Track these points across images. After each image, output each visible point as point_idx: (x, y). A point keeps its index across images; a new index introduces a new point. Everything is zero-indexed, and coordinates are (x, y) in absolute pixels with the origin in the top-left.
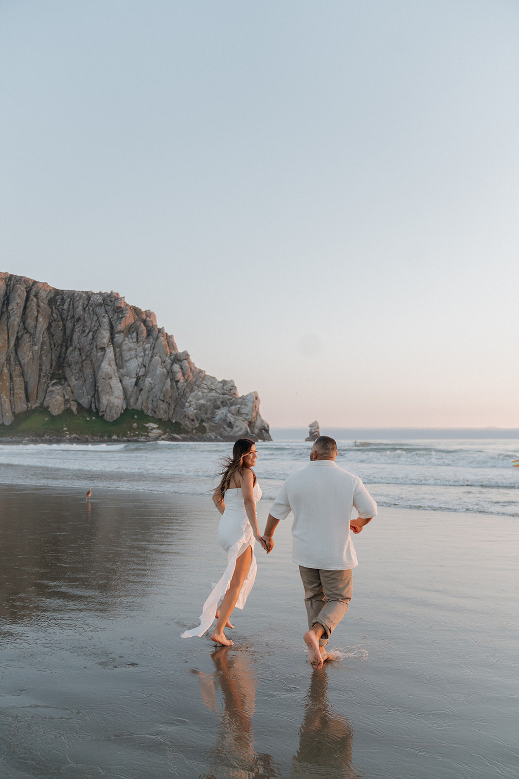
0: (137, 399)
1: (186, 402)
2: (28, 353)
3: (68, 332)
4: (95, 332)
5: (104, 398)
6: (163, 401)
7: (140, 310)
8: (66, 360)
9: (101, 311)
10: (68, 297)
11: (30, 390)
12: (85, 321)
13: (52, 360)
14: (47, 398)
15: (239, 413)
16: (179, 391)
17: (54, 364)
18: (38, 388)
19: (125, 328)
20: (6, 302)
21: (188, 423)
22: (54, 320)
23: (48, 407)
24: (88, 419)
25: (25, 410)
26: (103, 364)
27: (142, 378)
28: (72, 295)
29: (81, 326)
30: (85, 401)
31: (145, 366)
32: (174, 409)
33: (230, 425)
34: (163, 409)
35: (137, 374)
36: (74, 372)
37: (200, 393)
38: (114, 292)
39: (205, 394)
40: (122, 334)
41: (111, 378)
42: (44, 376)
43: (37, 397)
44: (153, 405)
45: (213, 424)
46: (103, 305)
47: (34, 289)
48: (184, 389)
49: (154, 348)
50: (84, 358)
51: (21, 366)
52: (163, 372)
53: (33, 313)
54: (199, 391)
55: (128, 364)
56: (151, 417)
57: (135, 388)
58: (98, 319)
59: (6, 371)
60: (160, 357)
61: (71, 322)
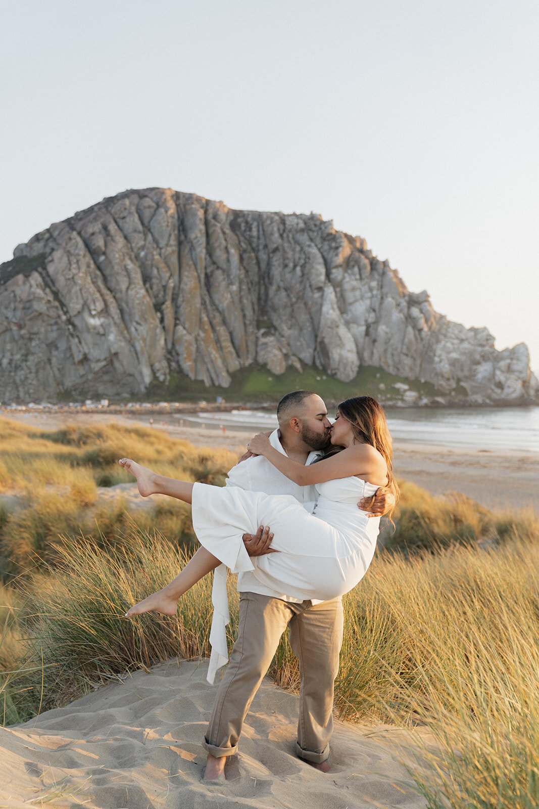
0: (372, 353)
1: (435, 355)
2: (226, 295)
3: (263, 266)
4: (303, 267)
5: (334, 351)
6: (407, 355)
7: (351, 236)
8: (269, 303)
9: (304, 238)
10: (254, 219)
11: (237, 342)
12: (285, 252)
13: (253, 304)
14: (262, 353)
15: (509, 369)
16: (424, 342)
17: (256, 308)
18: (246, 341)
19: (344, 262)
20: (181, 228)
22: (245, 251)
23: (265, 364)
24: (318, 378)
25: (238, 367)
26: (325, 309)
27: (372, 325)
28: (259, 217)
29: (279, 259)
30: (307, 355)
31: (374, 310)
32: (421, 366)
33: (500, 385)
34: (407, 365)
35: (366, 321)
37: (449, 345)
38: (314, 213)
39: (456, 346)
40: (340, 270)
41: (337, 327)
42: (250, 324)
43: (248, 351)
44: (393, 360)
45: (474, 384)
46: (305, 231)
47: (210, 211)
48: (429, 340)
49: (382, 287)
50: (294, 300)
51: (220, 312)
52: (401, 318)
53: (221, 243)
54: (447, 342)
55: (352, 308)
56: (396, 376)
57: (367, 338)
58: (302, 249)
59: (205, 319)
60: (393, 298)
61: (265, 253)
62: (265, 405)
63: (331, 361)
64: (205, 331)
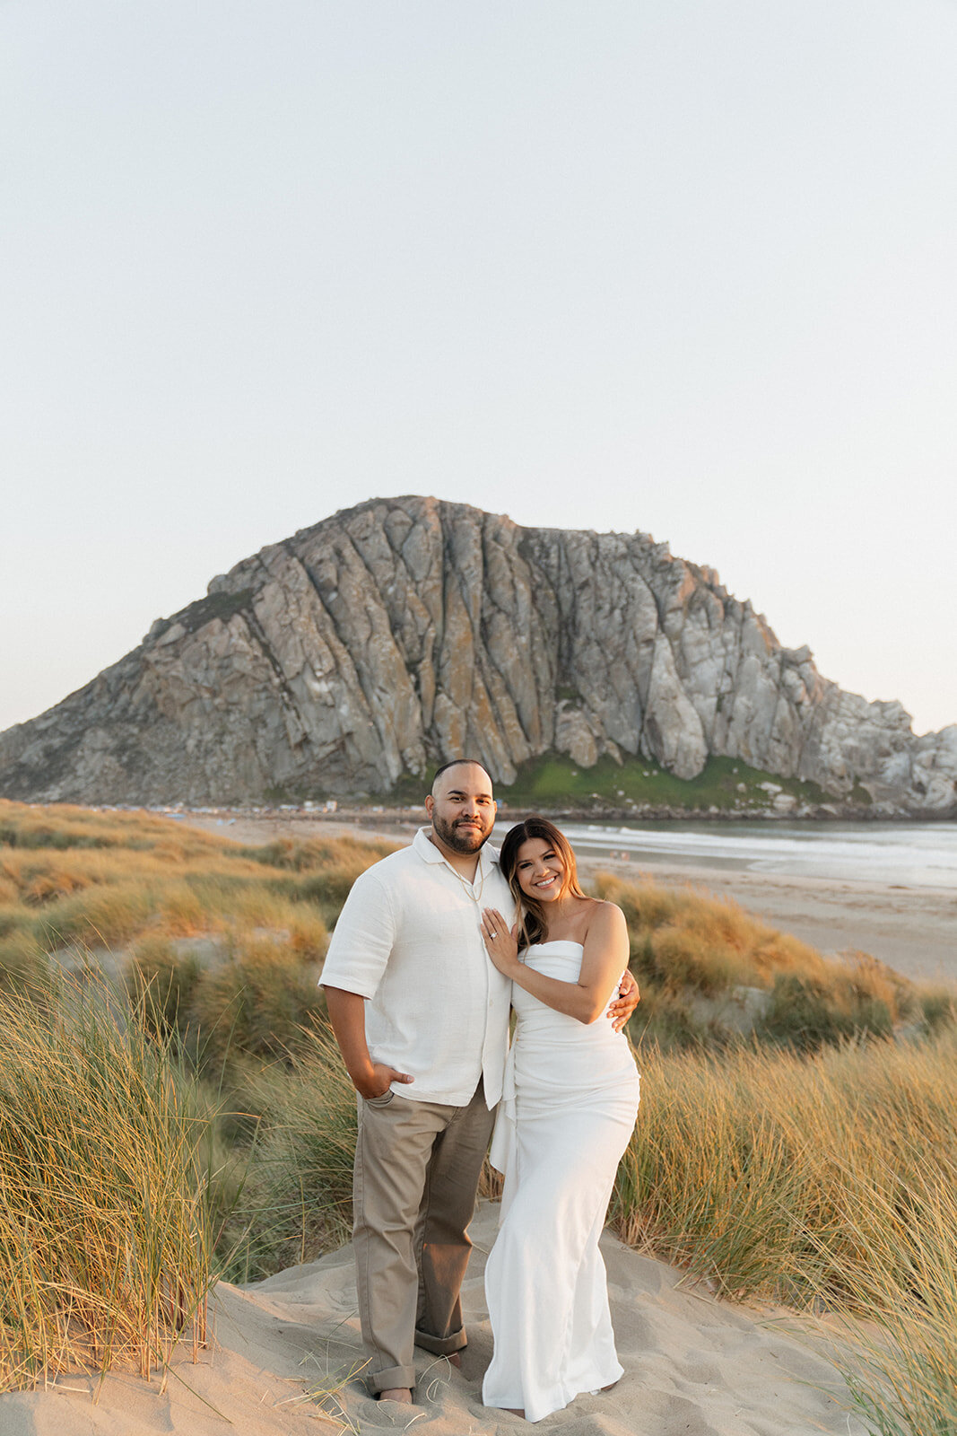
0: (727, 737)
1: (821, 742)
2: (511, 650)
3: (566, 608)
4: (624, 609)
5: (669, 734)
6: (779, 741)
7: (696, 566)
8: (574, 663)
9: (625, 568)
10: (553, 541)
11: (526, 719)
12: (598, 588)
13: (550, 663)
14: (561, 736)
15: (934, 764)
16: (804, 722)
17: (555, 670)
18: (540, 717)
19: (684, 603)
20: (447, 553)
21: (833, 782)
22: (539, 587)
23: (568, 752)
24: (646, 774)
25: (528, 756)
26: (656, 671)
27: (727, 696)
28: (560, 538)
29: (589, 599)
30: (629, 738)
31: (730, 674)
32: (800, 757)
33: (921, 788)
34: (780, 756)
35: (718, 689)
36: (595, 685)
37: (842, 726)
38: (641, 532)
39: (853, 729)
40: (680, 614)
41: (675, 698)
42: (545, 693)
43: (542, 733)
44: (758, 748)
45: (881, 785)
46: (629, 557)
47: (490, 529)
48: (813, 718)
49: (741, 640)
50: (611, 658)
51: (502, 675)
52: (770, 686)
53: (504, 575)
54: (839, 722)
55: (697, 671)
56: (763, 771)
57: (719, 715)
58: (623, 583)
59: (480, 684)
60: (758, 656)
61: (569, 590)
62: (567, 812)
63: (666, 750)
64: (479, 702)
